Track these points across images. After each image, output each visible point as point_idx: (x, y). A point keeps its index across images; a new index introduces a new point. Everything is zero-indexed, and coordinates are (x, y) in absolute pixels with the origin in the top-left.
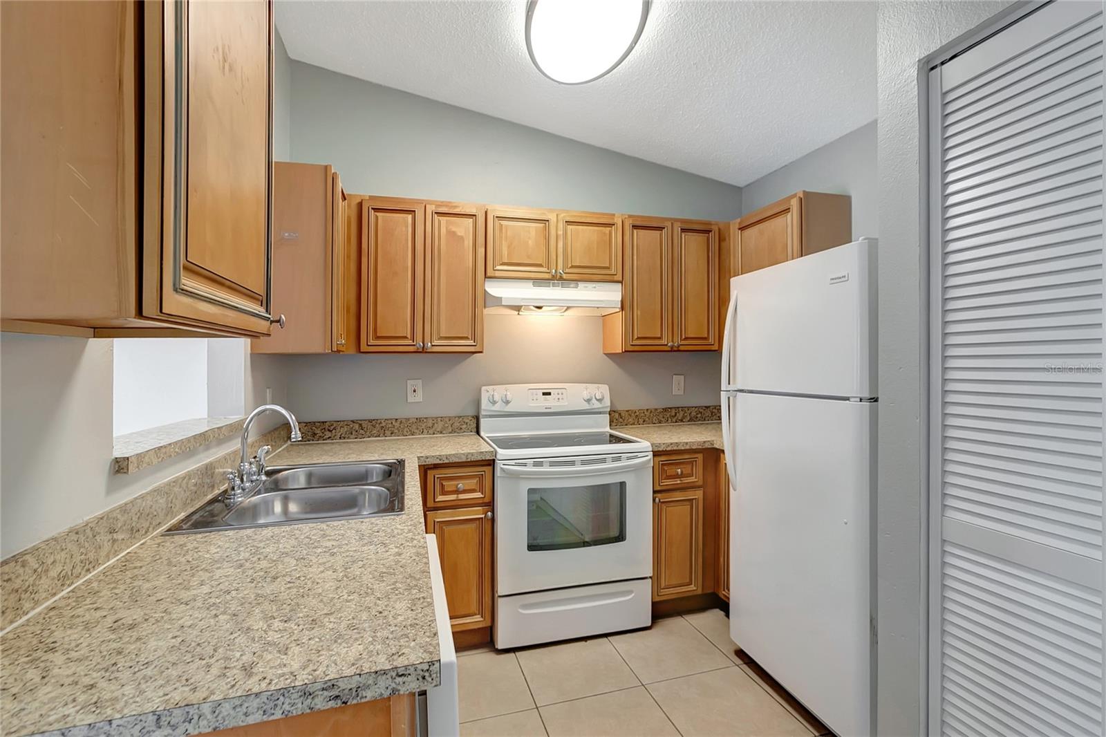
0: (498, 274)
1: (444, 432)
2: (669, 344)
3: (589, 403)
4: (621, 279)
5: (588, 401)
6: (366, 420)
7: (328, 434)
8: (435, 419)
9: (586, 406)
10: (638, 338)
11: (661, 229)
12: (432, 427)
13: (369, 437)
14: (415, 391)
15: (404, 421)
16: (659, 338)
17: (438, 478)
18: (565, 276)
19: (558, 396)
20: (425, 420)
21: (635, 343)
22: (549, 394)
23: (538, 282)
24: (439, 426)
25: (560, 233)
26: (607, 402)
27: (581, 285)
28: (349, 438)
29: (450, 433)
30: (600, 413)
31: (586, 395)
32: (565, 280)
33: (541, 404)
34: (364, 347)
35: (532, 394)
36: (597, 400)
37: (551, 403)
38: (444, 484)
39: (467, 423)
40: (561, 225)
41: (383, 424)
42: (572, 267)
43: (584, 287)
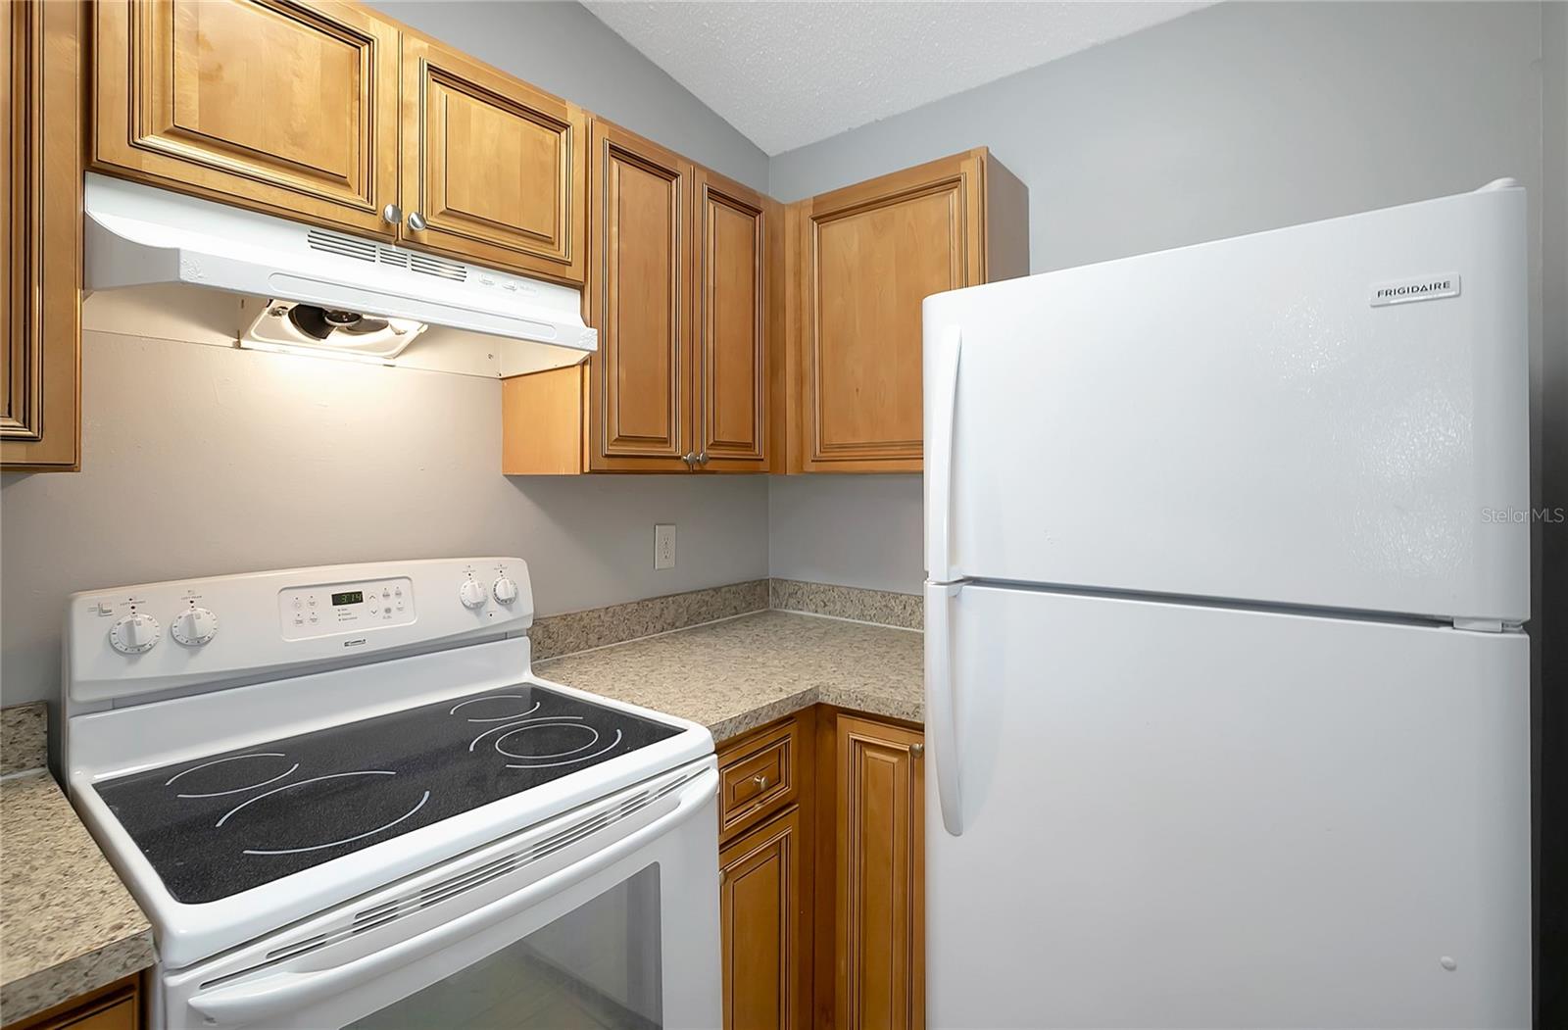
0: (153, 165)
2: (685, 457)
3: (478, 614)
4: (579, 279)
5: (476, 608)
9: (469, 623)
10: (623, 441)
11: (670, 176)
16: (665, 441)
18: (425, 236)
19: (386, 603)
21: (614, 451)
22: (355, 598)
23: (325, 230)
25: (412, 95)
26: (526, 607)
27: (474, 275)
30: (505, 636)
31: (469, 590)
32: (426, 249)
33: (336, 631)
35: (297, 606)
36: (500, 603)
37: (364, 626)
40: (412, 74)
42: (450, 213)
43: (485, 282)
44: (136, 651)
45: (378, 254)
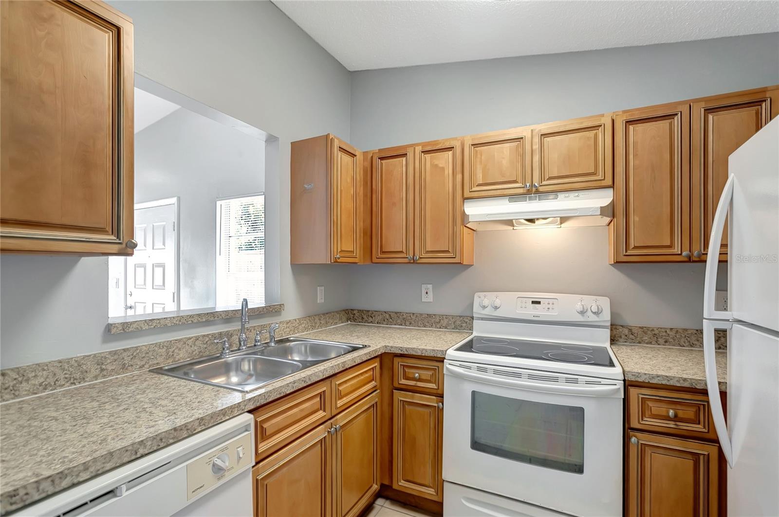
0: (476, 194)
1: (449, 328)
2: (684, 254)
3: (583, 315)
4: (610, 183)
5: (582, 313)
6: (393, 312)
7: (371, 319)
8: (442, 317)
9: (579, 318)
10: (635, 248)
11: (671, 116)
12: (439, 322)
13: (395, 325)
14: (427, 293)
15: (418, 315)
16: (670, 247)
17: (401, 365)
18: (541, 189)
19: (548, 306)
20: (434, 317)
21: (629, 252)
22: (539, 303)
23: (513, 197)
24: (444, 322)
25: (536, 147)
26: (606, 316)
27: (561, 196)
28: (383, 324)
29: (453, 329)
30: (599, 327)
31: (580, 306)
32: (542, 192)
33: (531, 312)
34: (375, 260)
35: (522, 302)
36: (594, 313)
38: (406, 370)
39: (466, 323)
40: (536, 140)
41: (405, 317)
42: (550, 178)
43: (565, 197)
44: (484, 307)
45: (528, 199)
